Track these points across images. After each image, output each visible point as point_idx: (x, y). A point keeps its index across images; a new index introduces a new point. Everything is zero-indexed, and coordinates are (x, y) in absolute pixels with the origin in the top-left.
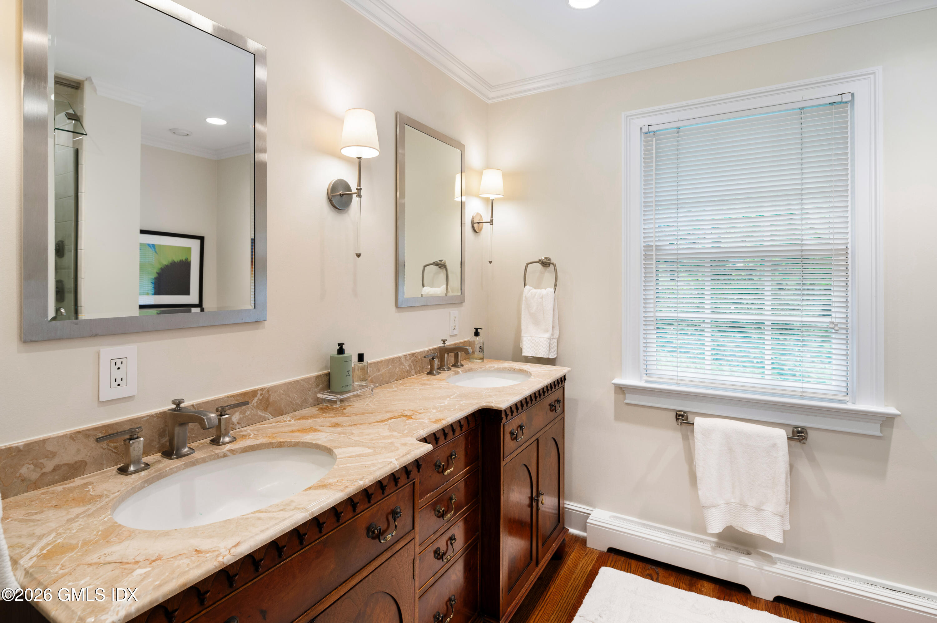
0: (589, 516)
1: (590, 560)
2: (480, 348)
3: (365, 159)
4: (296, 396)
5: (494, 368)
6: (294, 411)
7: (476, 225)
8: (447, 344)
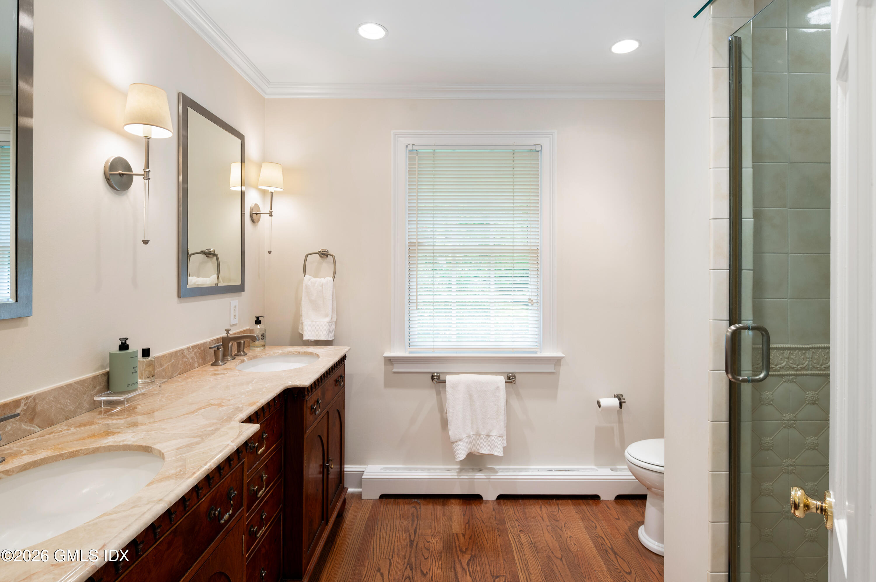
0: (363, 473)
1: (366, 509)
2: (262, 336)
3: (153, 138)
4: (69, 401)
5: (278, 353)
6: (67, 419)
7: (254, 216)
8: (231, 332)
